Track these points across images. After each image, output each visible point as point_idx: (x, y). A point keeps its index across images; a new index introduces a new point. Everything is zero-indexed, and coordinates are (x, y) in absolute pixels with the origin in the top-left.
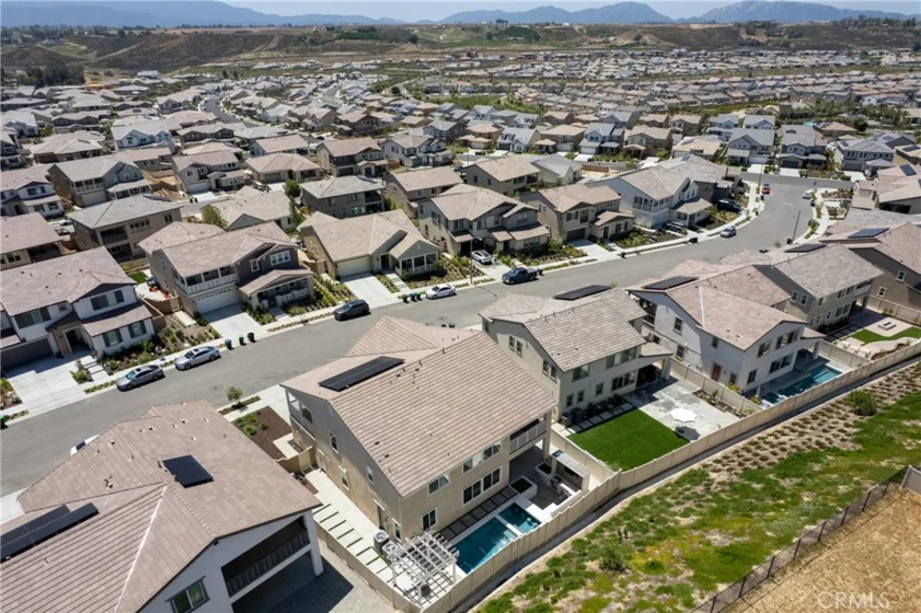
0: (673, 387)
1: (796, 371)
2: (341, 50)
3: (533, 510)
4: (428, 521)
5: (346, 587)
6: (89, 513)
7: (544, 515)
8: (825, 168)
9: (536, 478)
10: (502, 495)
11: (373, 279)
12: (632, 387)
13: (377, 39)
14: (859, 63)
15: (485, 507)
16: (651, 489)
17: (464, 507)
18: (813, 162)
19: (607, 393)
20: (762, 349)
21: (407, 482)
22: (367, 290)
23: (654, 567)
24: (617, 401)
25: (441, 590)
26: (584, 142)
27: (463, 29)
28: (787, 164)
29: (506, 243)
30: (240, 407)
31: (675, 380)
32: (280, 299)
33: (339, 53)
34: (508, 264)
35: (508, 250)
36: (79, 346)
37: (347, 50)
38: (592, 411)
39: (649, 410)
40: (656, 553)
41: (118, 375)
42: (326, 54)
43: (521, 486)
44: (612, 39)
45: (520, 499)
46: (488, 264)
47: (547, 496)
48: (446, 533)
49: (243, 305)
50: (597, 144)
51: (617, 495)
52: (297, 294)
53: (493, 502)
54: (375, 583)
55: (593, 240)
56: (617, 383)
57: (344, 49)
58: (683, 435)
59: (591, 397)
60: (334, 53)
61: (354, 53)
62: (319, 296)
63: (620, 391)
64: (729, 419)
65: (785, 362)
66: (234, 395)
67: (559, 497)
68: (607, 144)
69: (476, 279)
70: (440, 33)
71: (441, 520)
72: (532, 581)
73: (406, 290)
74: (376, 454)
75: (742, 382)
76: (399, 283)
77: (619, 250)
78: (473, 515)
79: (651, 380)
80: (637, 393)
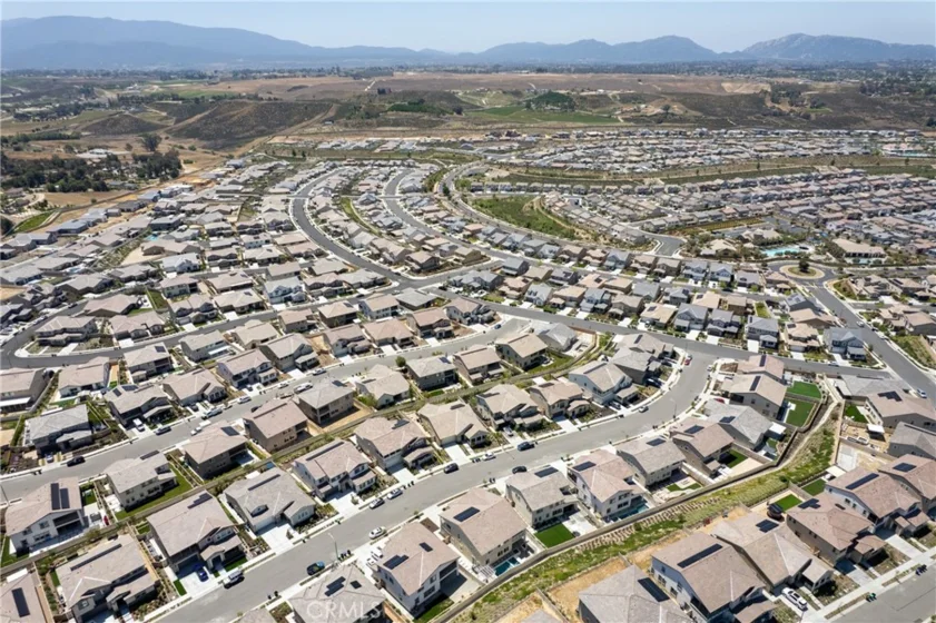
0: (578, 514)
1: (632, 507)
2: (393, 126)
3: (518, 559)
4: (487, 562)
5: (465, 580)
6: (405, 558)
7: (521, 561)
8: (736, 338)
9: (521, 549)
10: (510, 554)
11: (457, 446)
12: (561, 514)
13: (425, 111)
14: (860, 153)
15: (504, 558)
16: (557, 554)
17: (498, 558)
18: (729, 333)
19: (551, 516)
20: (611, 501)
21: (483, 551)
22: (456, 454)
23: (546, 577)
24: (555, 519)
25: (490, 581)
26: (584, 303)
27: (504, 93)
28: (713, 333)
29: (521, 425)
30: (417, 517)
31: (579, 510)
32: (420, 462)
33: (393, 129)
34: (521, 436)
35: (522, 428)
36: (349, 488)
37: (398, 126)
38: (544, 523)
39: (566, 524)
40: (548, 573)
41: (368, 501)
42: (379, 129)
43: (516, 552)
44: (643, 106)
45: (515, 556)
46: (511, 436)
47: (524, 555)
48: (493, 565)
49: (405, 465)
50: (592, 306)
51: (546, 556)
52: (426, 459)
53: (506, 557)
54: (473, 578)
55: (567, 417)
56: (555, 513)
57: (396, 123)
58: (575, 534)
59: (544, 518)
60: (388, 128)
61: (405, 129)
62: (436, 459)
63: (556, 515)
64: (594, 529)
65: (626, 503)
66: (416, 513)
67: (527, 555)
68: (599, 306)
69: (506, 446)
70: (483, 96)
71: (491, 561)
72: (515, 579)
73: (473, 454)
74: (473, 542)
75: (605, 514)
76: (470, 450)
77: (580, 424)
78: (500, 561)
79: (570, 510)
80: (563, 516)
